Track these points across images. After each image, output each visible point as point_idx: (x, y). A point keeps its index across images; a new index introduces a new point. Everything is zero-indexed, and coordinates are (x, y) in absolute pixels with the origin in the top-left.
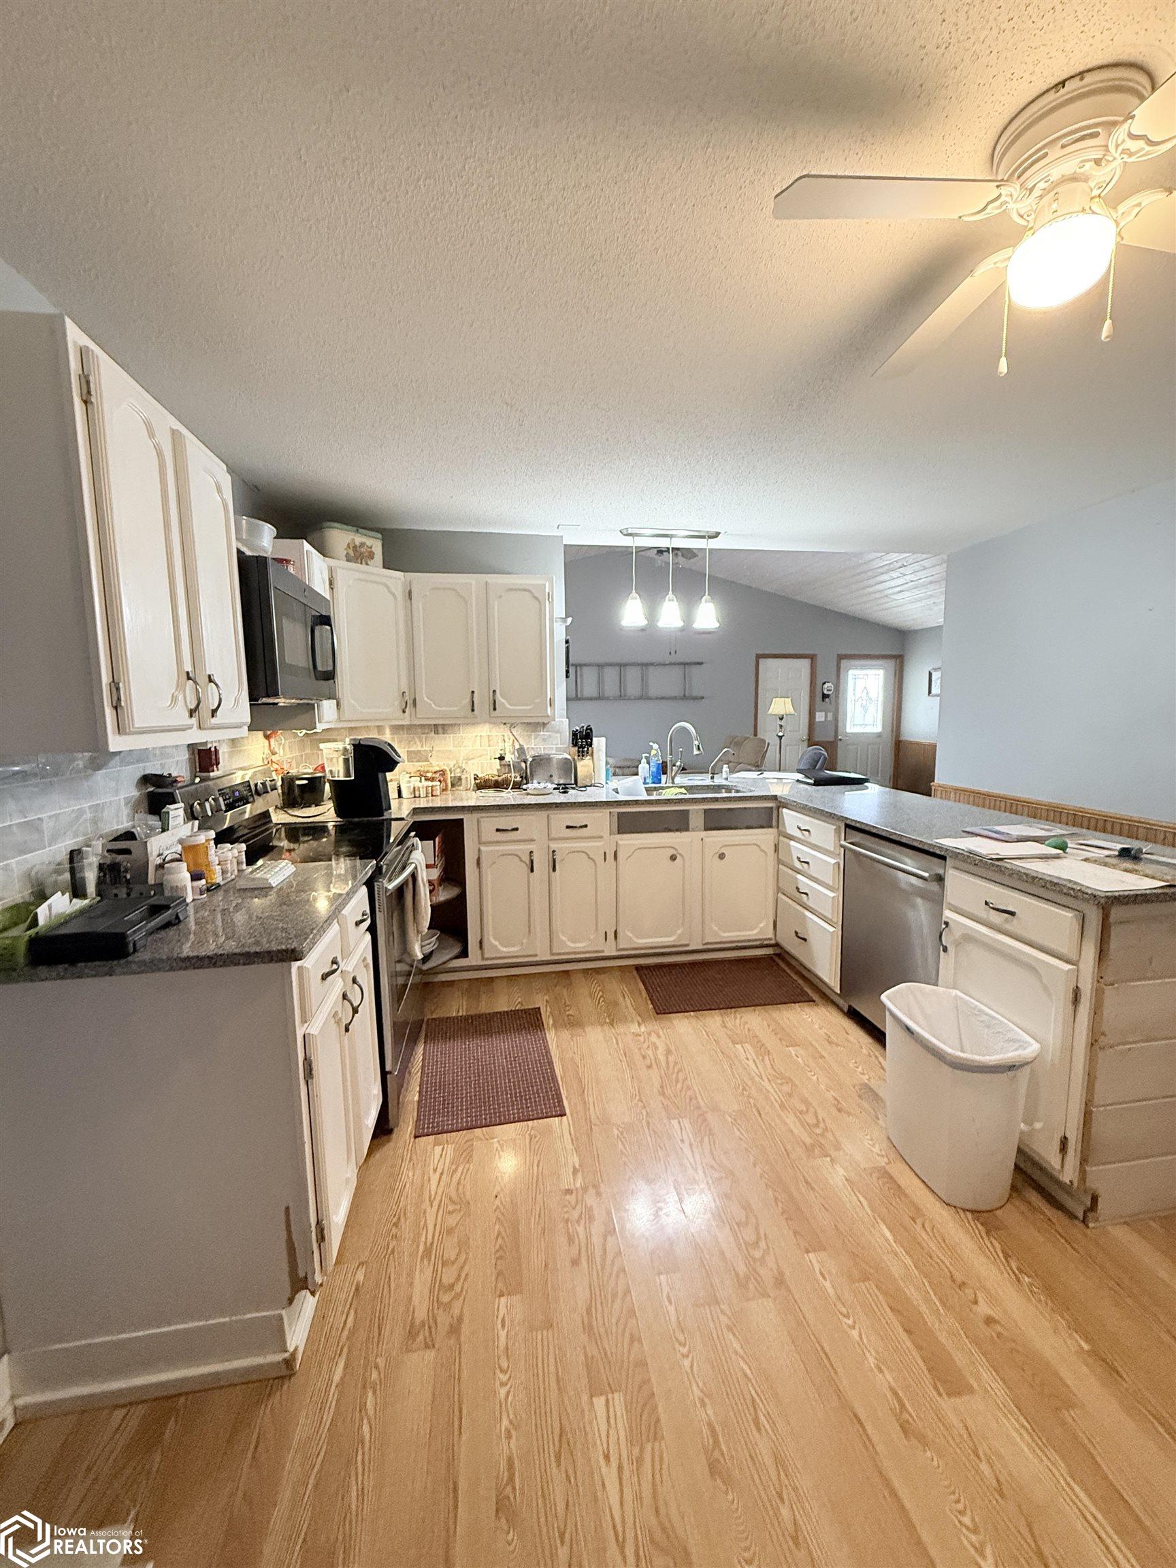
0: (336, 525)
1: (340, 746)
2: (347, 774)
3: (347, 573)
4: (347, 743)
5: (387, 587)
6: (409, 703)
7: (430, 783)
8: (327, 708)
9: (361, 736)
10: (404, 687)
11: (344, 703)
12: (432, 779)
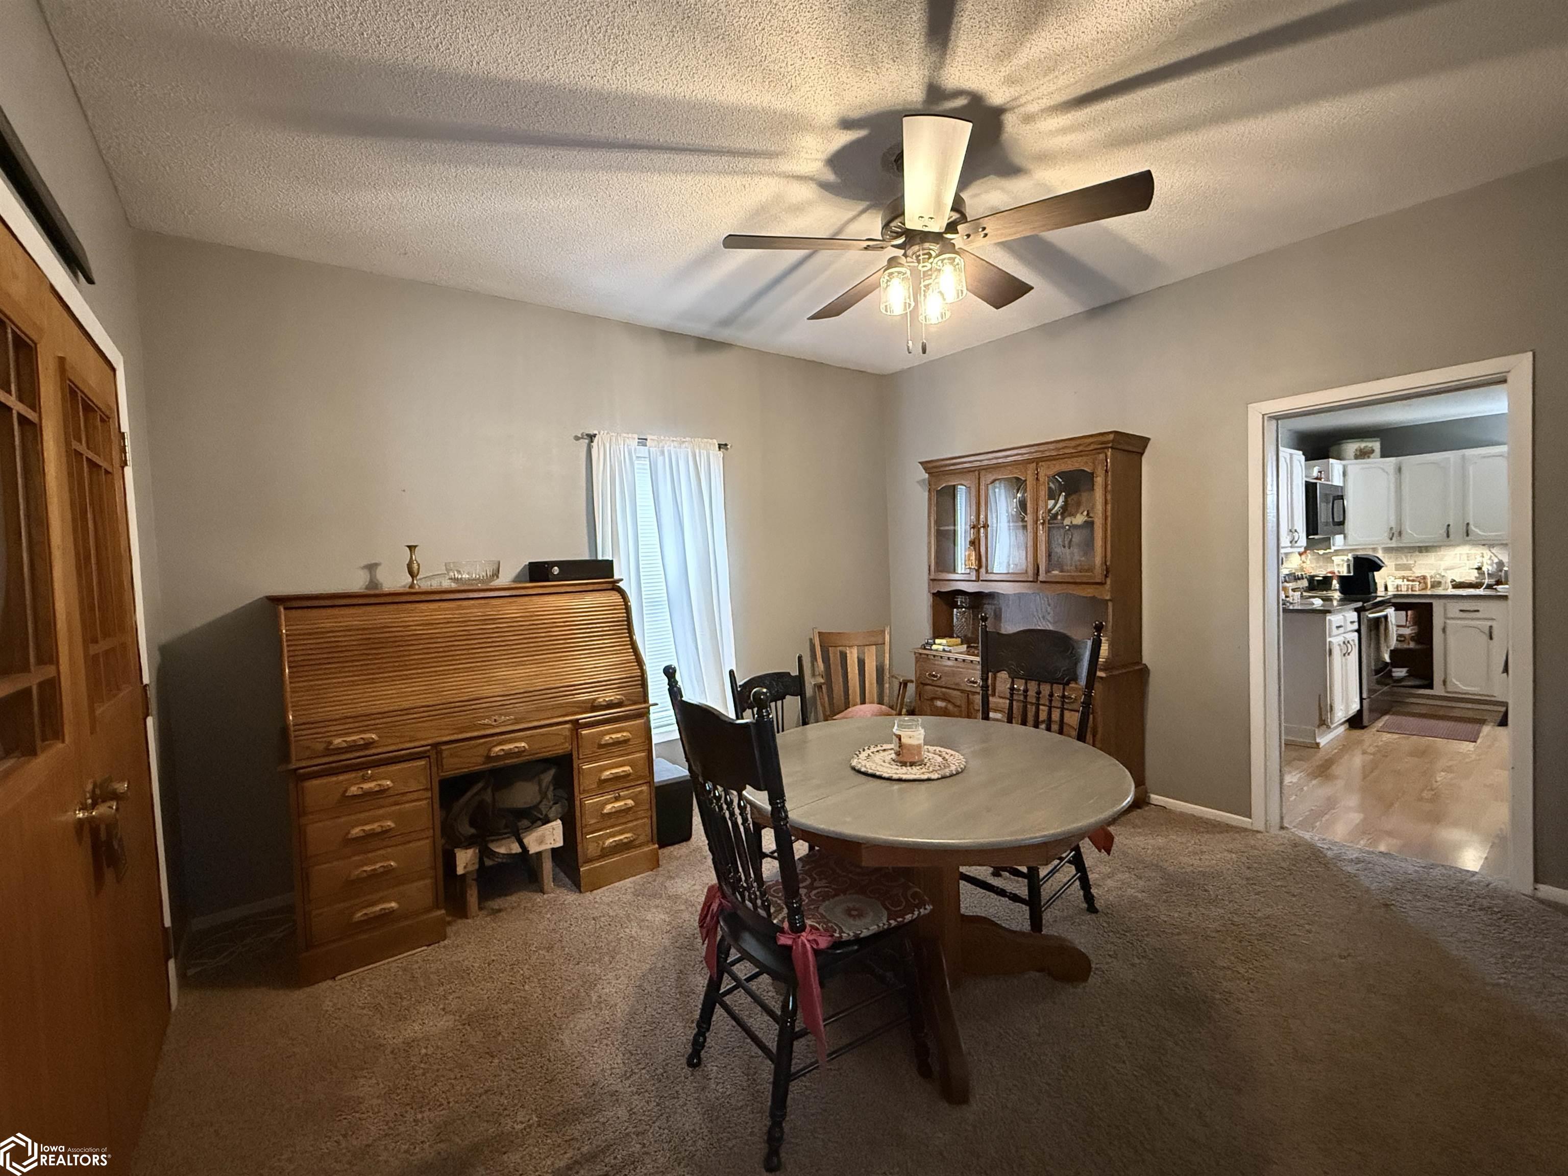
0: (1349, 441)
1: (1345, 558)
2: (1349, 572)
3: (1356, 467)
4: (1350, 557)
5: (1383, 469)
6: (1396, 533)
7: (1411, 583)
8: (1338, 540)
9: (1360, 553)
10: (1393, 524)
11: (1349, 537)
12: (1413, 581)
